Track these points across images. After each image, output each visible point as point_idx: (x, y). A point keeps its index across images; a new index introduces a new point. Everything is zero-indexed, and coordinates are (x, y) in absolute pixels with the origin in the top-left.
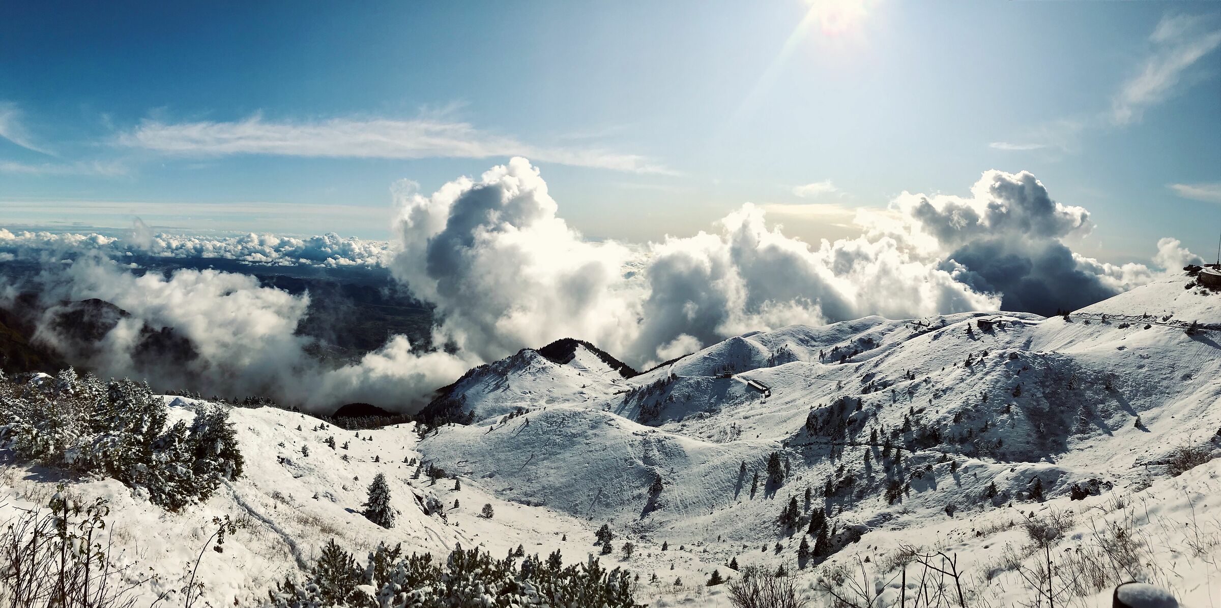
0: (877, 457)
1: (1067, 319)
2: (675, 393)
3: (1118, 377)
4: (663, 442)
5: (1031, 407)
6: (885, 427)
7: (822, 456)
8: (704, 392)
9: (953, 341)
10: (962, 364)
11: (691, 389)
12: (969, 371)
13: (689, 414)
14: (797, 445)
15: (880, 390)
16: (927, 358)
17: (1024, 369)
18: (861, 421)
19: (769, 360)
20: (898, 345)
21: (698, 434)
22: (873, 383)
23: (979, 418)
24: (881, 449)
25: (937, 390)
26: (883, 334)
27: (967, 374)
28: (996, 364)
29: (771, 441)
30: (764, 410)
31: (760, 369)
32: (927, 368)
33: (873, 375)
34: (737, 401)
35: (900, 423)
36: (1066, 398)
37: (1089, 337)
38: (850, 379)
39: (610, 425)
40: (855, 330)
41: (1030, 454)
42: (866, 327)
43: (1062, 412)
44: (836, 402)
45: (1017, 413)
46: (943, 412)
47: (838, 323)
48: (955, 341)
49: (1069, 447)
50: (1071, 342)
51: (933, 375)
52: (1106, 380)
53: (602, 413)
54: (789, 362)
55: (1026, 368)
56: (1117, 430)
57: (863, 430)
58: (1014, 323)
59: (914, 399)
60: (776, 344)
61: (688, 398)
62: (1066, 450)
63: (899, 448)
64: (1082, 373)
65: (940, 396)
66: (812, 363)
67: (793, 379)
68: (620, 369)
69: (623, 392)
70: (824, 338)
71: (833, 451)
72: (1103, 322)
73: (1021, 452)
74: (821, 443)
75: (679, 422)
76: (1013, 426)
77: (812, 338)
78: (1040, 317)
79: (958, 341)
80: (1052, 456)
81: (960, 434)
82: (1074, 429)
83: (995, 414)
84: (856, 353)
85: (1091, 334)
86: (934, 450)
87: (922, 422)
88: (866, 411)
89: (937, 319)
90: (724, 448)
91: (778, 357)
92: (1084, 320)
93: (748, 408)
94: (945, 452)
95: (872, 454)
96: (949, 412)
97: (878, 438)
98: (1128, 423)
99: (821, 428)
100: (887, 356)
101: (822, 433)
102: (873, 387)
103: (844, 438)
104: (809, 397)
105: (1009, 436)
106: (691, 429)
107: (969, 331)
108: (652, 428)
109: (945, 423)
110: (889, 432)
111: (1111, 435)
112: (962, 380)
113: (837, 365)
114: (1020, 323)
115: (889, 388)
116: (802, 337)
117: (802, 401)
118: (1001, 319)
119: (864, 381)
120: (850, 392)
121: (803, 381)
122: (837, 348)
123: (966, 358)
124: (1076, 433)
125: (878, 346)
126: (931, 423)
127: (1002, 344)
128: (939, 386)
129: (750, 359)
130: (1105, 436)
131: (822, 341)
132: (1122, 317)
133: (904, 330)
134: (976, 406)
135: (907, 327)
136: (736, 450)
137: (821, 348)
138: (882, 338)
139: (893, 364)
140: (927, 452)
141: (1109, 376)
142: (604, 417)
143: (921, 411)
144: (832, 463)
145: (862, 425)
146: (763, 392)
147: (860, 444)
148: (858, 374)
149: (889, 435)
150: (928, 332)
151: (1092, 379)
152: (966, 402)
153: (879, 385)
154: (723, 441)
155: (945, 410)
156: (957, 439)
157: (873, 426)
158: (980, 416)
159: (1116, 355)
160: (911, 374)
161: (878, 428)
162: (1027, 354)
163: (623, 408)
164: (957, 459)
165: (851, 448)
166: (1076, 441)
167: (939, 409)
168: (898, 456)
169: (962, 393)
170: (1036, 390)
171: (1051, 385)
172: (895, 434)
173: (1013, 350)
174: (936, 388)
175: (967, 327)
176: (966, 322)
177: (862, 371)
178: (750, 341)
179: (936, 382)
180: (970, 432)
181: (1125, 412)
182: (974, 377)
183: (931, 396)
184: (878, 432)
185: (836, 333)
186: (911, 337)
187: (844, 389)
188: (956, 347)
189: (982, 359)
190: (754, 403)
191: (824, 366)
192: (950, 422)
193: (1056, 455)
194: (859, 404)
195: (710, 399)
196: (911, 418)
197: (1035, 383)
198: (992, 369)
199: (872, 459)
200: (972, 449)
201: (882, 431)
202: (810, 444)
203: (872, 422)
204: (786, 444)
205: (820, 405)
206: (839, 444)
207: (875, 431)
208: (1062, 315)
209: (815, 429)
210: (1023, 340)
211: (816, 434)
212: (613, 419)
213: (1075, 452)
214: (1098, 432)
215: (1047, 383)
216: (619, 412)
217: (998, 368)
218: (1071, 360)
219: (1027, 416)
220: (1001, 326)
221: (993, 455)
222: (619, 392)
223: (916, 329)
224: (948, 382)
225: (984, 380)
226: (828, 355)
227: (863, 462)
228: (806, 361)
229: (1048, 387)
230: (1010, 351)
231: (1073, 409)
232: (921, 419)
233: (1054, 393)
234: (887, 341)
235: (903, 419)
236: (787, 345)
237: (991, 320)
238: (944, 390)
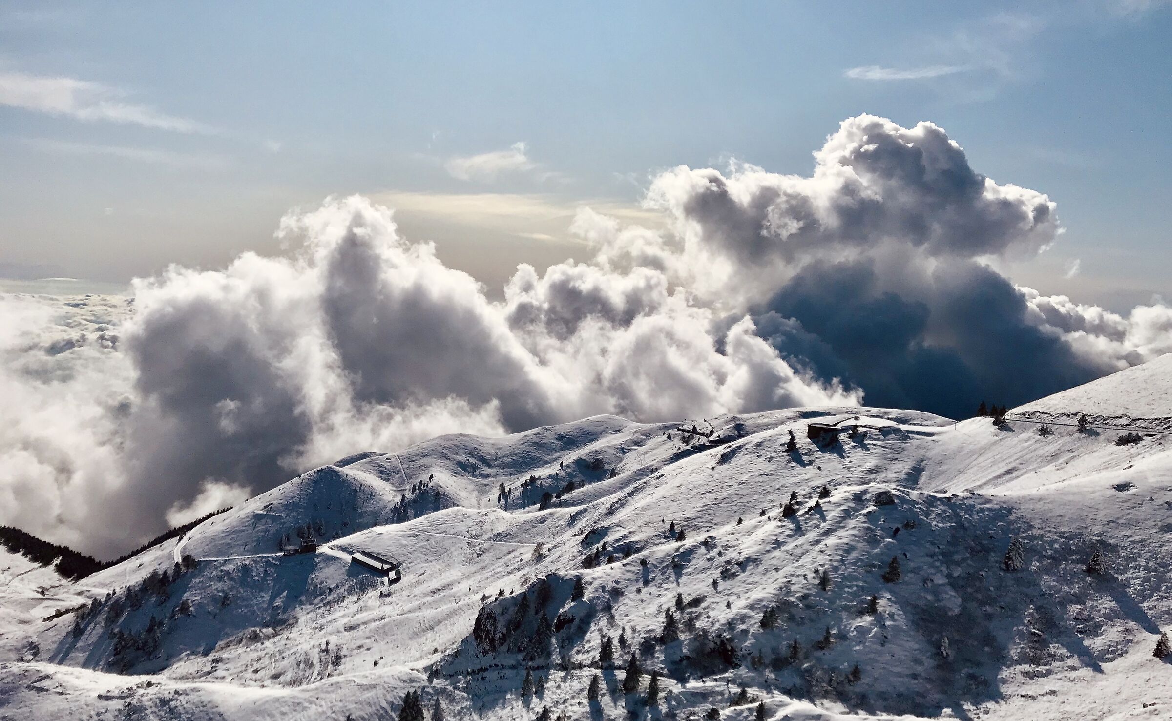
0: (613, 692)
1: (1001, 424)
2: (193, 597)
3: (1114, 548)
4: (173, 704)
5: (921, 603)
6: (628, 633)
7: (506, 692)
8: (260, 586)
9: (758, 467)
10: (776, 512)
11: (229, 583)
12: (792, 526)
13: (228, 635)
14: (457, 673)
15: (618, 559)
16: (709, 499)
17: (907, 526)
18: (581, 620)
19: (395, 510)
20: (652, 472)
21: (249, 674)
22: (604, 547)
23: (811, 620)
24: (621, 675)
25: (728, 562)
26: (623, 451)
27: (788, 532)
28: (848, 514)
29: (403, 669)
30: (387, 610)
31: (378, 529)
32: (708, 518)
33: (605, 531)
34: (330, 598)
35: (658, 625)
36: (998, 588)
37: (1049, 462)
38: (558, 539)
39: (40, 690)
40: (569, 442)
41: (919, 700)
42: (588, 436)
43: (989, 617)
44: (533, 586)
45: (892, 616)
46: (739, 606)
47: (535, 430)
48: (762, 465)
49: (1004, 689)
50: (1009, 472)
51: (721, 533)
52: (1088, 555)
53: (16, 667)
54: (437, 509)
55: (911, 524)
56: (1112, 660)
57: (587, 638)
58: (885, 432)
59: (684, 579)
60: (409, 476)
61: (224, 602)
62: (997, 697)
63: (655, 675)
64: (1033, 538)
65: (734, 575)
66: (484, 511)
67: (447, 543)
68: (57, 561)
69: (67, 611)
70: (507, 460)
71: (527, 682)
72: (1081, 431)
73: (900, 695)
74: (503, 667)
75: (206, 654)
76: (883, 641)
77: (484, 461)
78: (940, 419)
79: (768, 467)
80: (967, 706)
81: (774, 650)
82: (1014, 653)
83: (844, 615)
84: (570, 487)
85: (1054, 456)
86: (722, 679)
87: (698, 624)
88: (591, 601)
89: (726, 423)
90: (306, 695)
91: (414, 501)
92: (1039, 426)
93: (354, 608)
94: (743, 685)
95: (603, 685)
96: (752, 607)
97: (616, 655)
98: (1137, 647)
99: (504, 638)
100: (631, 494)
101: (504, 648)
102: (604, 555)
103: (549, 655)
104: (478, 577)
105: (877, 661)
106: (234, 667)
107: (791, 447)
108: (144, 678)
109: (743, 627)
110: (635, 642)
111: (1098, 670)
112: (778, 544)
113: (533, 513)
114: (897, 431)
115: (634, 556)
116: (462, 458)
117: (464, 586)
118: (858, 423)
119: (587, 542)
120: (560, 565)
121: (466, 547)
122: (533, 479)
123: (786, 500)
124: (1018, 662)
125: (613, 474)
126: (717, 626)
127: (858, 473)
128: (731, 555)
129: (354, 509)
130: (1086, 672)
131: (503, 466)
132: (1124, 421)
133: (663, 443)
134: (805, 597)
135: (669, 437)
136: (333, 696)
137: (502, 479)
138: (621, 460)
139: (644, 509)
140: (710, 684)
141: (1093, 545)
142: (24, 675)
143: (696, 602)
144: (527, 705)
145: (582, 630)
146: (385, 573)
147: (580, 666)
148: (576, 530)
149: (635, 649)
150: (709, 448)
151: (1056, 551)
152: (786, 589)
153: (616, 550)
154: (305, 682)
155: (742, 603)
156: (767, 662)
157: (605, 631)
158: (813, 616)
159: (1111, 499)
160: (678, 529)
161: (615, 635)
162: (914, 494)
163: (72, 648)
164: (767, 699)
165: (562, 674)
166: (1020, 677)
167: (732, 599)
168: (654, 689)
169: (777, 570)
170: (932, 571)
171: (964, 560)
172: (648, 647)
173: (883, 487)
174: (725, 558)
175: (786, 439)
176: (785, 428)
177: (580, 525)
178: (354, 472)
179: (726, 547)
180: (795, 648)
181: (1132, 624)
182: (801, 540)
183: (717, 574)
184: (616, 642)
185: (532, 449)
186: (677, 457)
187: (548, 560)
188: (765, 478)
189: (818, 504)
190: (365, 597)
191: (507, 515)
192: (754, 625)
193: (976, 703)
194: (577, 587)
195: (273, 598)
196: (677, 616)
197: (931, 556)
198: (839, 525)
199: (603, 695)
200: (798, 681)
201: (622, 640)
202: (482, 670)
203: (603, 622)
204: (433, 672)
205: (501, 593)
206: (538, 668)
207: (610, 640)
208: (991, 415)
209: (492, 641)
210: (903, 467)
211: (494, 648)
212: (48, 677)
213: (1017, 702)
214: (1070, 662)
215: (957, 557)
216: (61, 656)
217: (852, 523)
218: (1010, 510)
219: (913, 622)
220: (858, 437)
221: (841, 696)
222: (59, 614)
223: (686, 441)
224: (748, 546)
225: (821, 546)
226: (516, 493)
227: (585, 702)
228: (472, 507)
229: (958, 564)
230: (876, 487)
231: (1013, 612)
232: (698, 617)
233: (971, 578)
234: (631, 464)
235: (662, 619)
236: (431, 477)
237: (835, 425)
238: (742, 563)
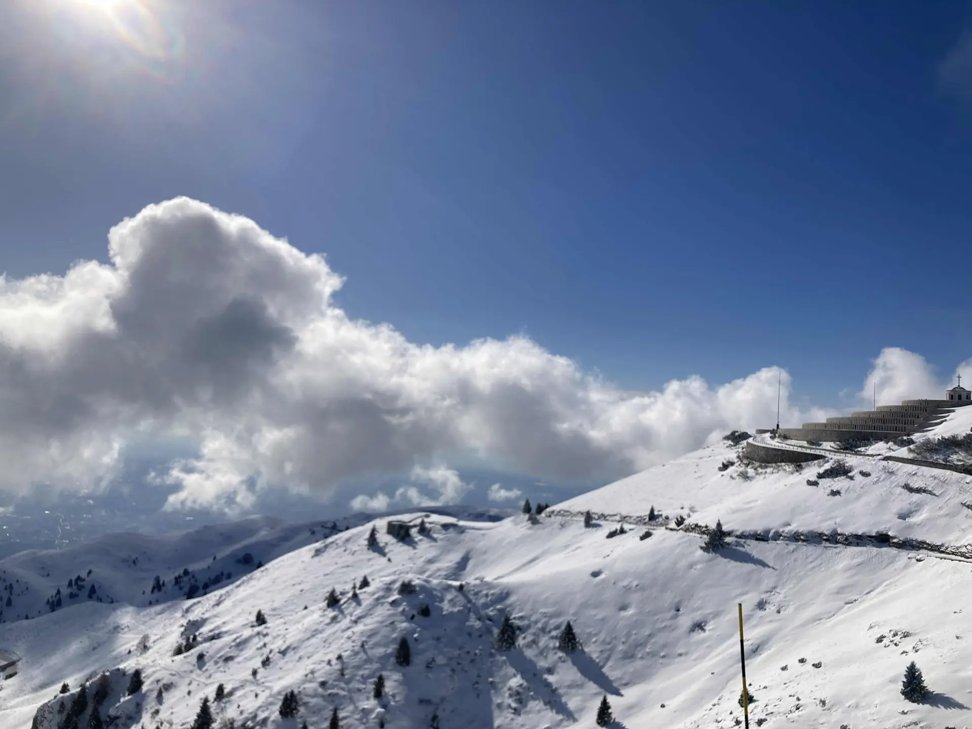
1: (534, 521)
9: (343, 560)
12: (332, 615)
17: (423, 611)
19: (48, 604)
22: (195, 638)
27: (327, 620)
28: (377, 603)
44: (97, 681)
45: (394, 697)
46: (267, 694)
48: (346, 558)
59: (230, 669)
65: (273, 663)
79: (351, 559)
84: (217, 580)
85: (562, 547)
87: (230, 714)
92: (559, 522)
96: (277, 695)
107: (372, 541)
109: (265, 714)
112: (316, 633)
114: (456, 526)
118: (427, 520)
126: (244, 715)
128: (277, 644)
132: (617, 517)
134: (324, 682)
146: (3, 668)
152: (310, 675)
155: (271, 690)
159: (584, 585)
169: (309, 656)
170: (437, 652)
175: (370, 534)
182: (336, 628)
183: (259, 663)
189: (355, 594)
192: (273, 713)
194: (135, 682)
196: (213, 705)
198: (369, 612)
203: (148, 716)
217: (379, 611)
220: (425, 531)
224: (293, 635)
236: (90, 572)
237: (410, 522)
238: (283, 652)
